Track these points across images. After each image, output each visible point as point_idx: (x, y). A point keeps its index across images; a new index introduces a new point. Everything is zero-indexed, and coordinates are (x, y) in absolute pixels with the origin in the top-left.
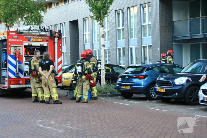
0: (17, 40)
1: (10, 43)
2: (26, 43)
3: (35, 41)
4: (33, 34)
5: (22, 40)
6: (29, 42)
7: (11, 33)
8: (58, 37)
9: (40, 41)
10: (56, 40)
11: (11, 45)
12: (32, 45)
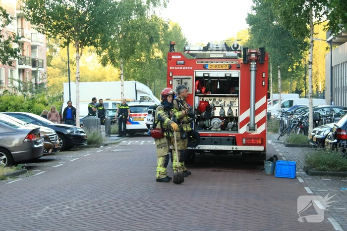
0: (184, 68)
1: (171, 73)
2: (200, 73)
3: (214, 68)
4: (212, 56)
5: (191, 68)
6: (206, 72)
7: (173, 57)
8: (256, 61)
9: (224, 68)
10: (253, 64)
11: (174, 77)
12: (210, 76)
